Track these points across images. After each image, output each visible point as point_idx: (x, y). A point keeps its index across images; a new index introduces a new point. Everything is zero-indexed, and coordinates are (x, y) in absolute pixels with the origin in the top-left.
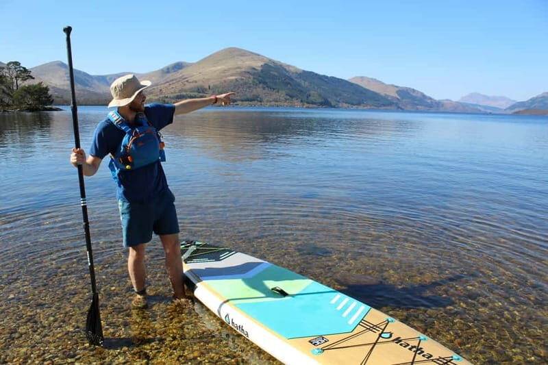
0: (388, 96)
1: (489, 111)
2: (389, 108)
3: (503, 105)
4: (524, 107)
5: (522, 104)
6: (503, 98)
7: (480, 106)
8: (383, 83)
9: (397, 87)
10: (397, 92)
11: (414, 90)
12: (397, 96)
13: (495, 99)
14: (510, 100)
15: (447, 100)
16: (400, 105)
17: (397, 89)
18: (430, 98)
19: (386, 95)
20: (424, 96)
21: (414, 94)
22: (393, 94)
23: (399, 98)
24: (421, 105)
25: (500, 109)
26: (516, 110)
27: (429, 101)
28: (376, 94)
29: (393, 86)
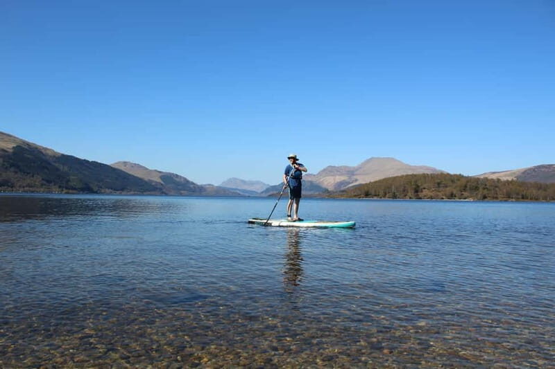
0: (152, 181)
1: (247, 195)
2: (153, 193)
3: (258, 189)
4: (276, 190)
5: (274, 187)
6: (258, 183)
7: (239, 190)
8: (147, 169)
9: (160, 172)
10: (161, 177)
11: (177, 176)
12: (159, 180)
13: (252, 183)
14: (264, 184)
15: (209, 185)
16: (164, 190)
17: (161, 175)
18: (193, 183)
19: (149, 180)
20: (188, 182)
21: (177, 180)
22: (157, 179)
23: (162, 182)
24: (184, 190)
25: (257, 193)
26: (271, 193)
27: (192, 186)
28: (140, 179)
29: (156, 171)
